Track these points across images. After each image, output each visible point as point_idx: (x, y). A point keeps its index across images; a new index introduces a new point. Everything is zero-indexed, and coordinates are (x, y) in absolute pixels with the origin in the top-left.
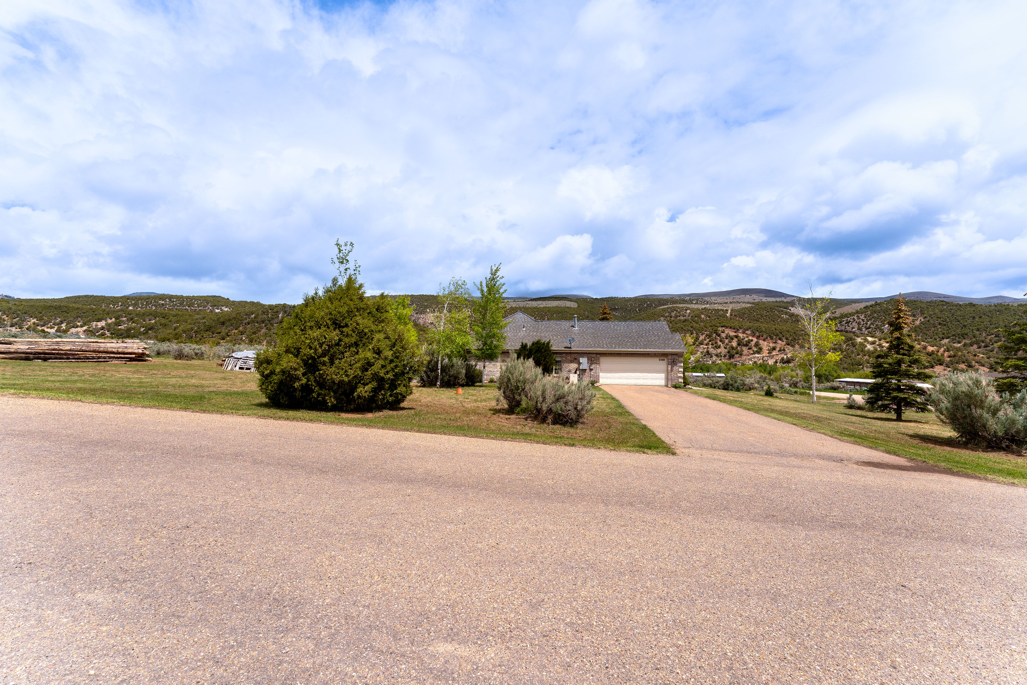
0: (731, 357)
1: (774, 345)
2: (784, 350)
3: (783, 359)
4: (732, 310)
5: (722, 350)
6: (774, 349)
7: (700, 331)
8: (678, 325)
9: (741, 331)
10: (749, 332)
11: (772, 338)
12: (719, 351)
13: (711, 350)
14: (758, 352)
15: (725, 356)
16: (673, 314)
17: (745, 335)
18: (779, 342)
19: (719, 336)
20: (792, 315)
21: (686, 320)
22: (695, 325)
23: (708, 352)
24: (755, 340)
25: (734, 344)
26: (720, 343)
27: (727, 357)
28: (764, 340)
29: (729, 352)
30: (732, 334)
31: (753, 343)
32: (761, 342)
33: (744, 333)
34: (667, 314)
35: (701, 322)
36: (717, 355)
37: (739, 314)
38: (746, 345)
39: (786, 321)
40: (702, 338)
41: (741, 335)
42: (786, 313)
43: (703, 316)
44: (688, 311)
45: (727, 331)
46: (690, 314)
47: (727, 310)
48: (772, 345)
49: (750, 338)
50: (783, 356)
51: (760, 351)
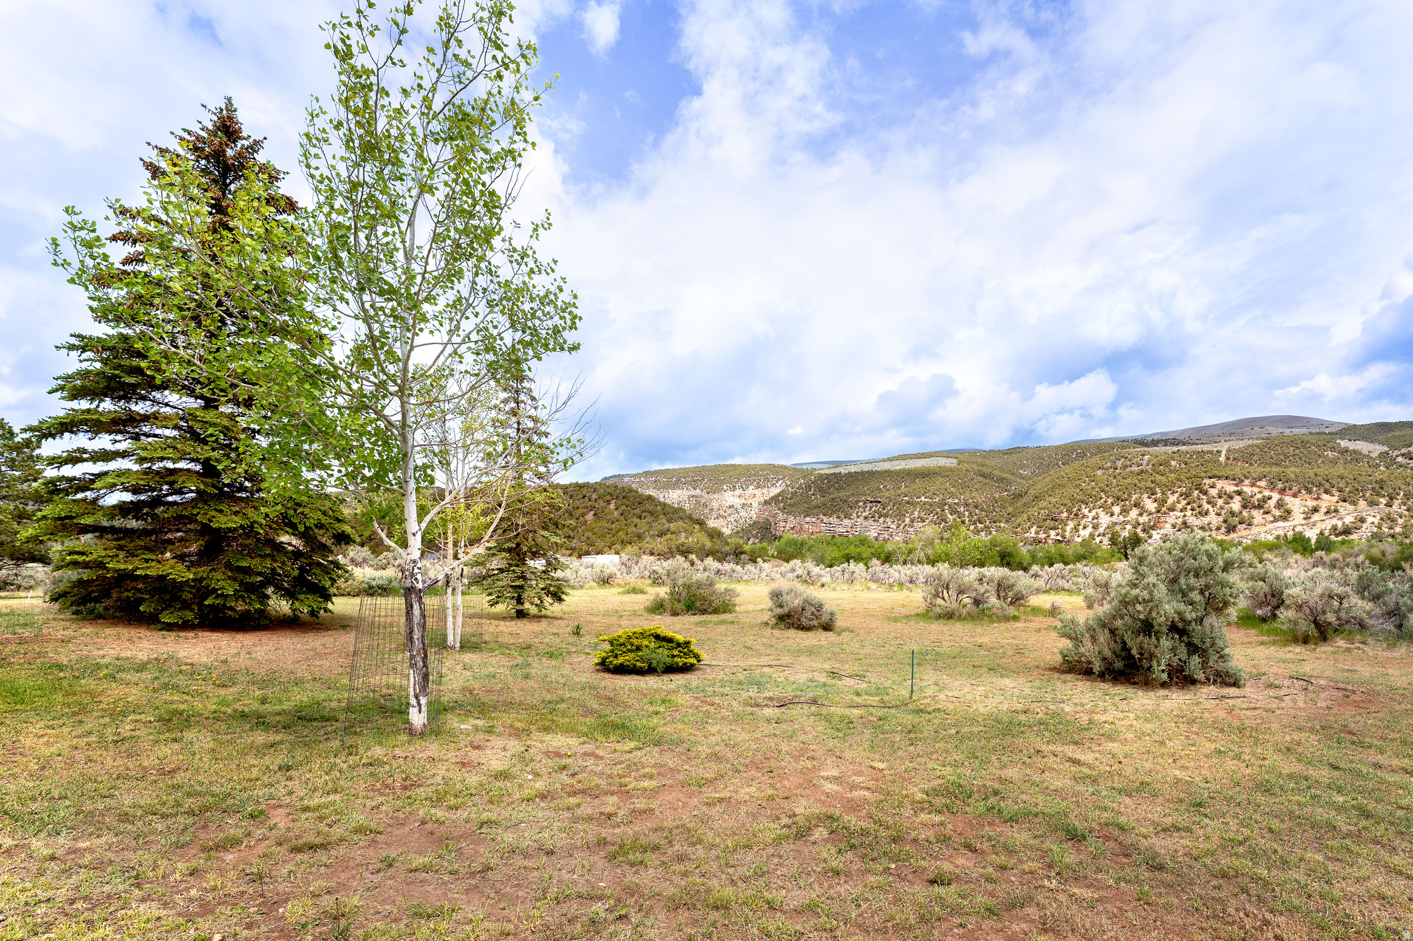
0: (1231, 529)
1: (1315, 503)
2: (1336, 511)
3: (1334, 528)
4: (1229, 451)
5: (1213, 519)
6: (1316, 510)
7: (1169, 487)
8: (1128, 481)
9: (1247, 482)
10: (1263, 483)
11: (1309, 491)
12: (1206, 520)
13: (1192, 520)
14: (1284, 519)
15: (1218, 529)
16: (1119, 464)
17: (1256, 490)
18: (1325, 496)
19: (1205, 493)
20: (1346, 451)
21: (1142, 471)
22: (1158, 477)
23: (1185, 523)
24: (1276, 496)
25: (1236, 505)
26: (1206, 506)
27: (1223, 530)
28: (1295, 496)
29: (1225, 521)
30: (1230, 488)
31: (1272, 503)
32: (1288, 499)
33: (1253, 485)
34: (1109, 464)
35: (1171, 472)
36: (1202, 528)
37: (1246, 456)
38: (1260, 507)
39: (1334, 462)
40: (1172, 499)
41: (1248, 490)
42: (1333, 449)
43: (1173, 463)
44: (1146, 457)
45: (1220, 484)
46: (1149, 461)
47: (1219, 452)
48: (1311, 503)
49: (1267, 493)
50: (1334, 521)
51: (1287, 515)
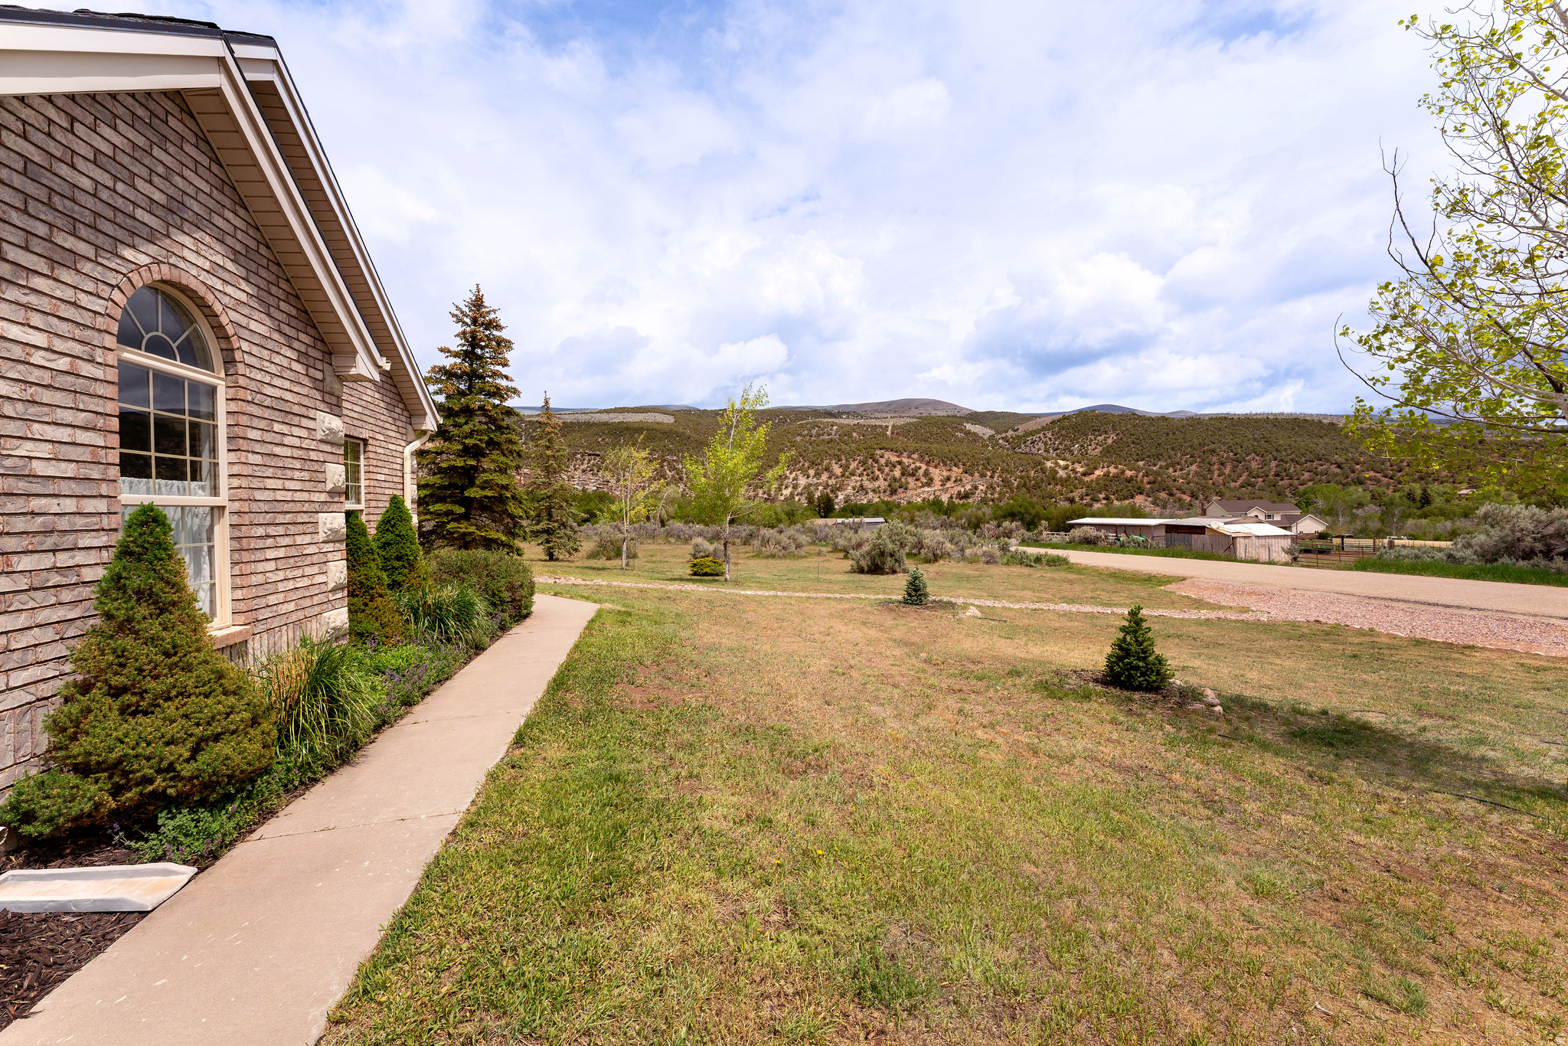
0: (894, 492)
1: (948, 474)
2: (961, 480)
3: (959, 493)
4: (893, 426)
5: (882, 483)
6: (948, 479)
7: (851, 456)
8: (821, 448)
9: (905, 454)
10: (915, 456)
11: (945, 465)
12: (877, 484)
13: (866, 484)
14: (929, 485)
15: (885, 491)
16: (814, 432)
17: (911, 461)
18: (954, 469)
19: (877, 462)
20: (969, 433)
21: (831, 440)
22: (843, 446)
23: (862, 486)
24: (924, 467)
25: (897, 473)
26: (877, 473)
27: (888, 493)
28: (936, 467)
29: (890, 486)
30: (894, 459)
31: (921, 472)
32: (932, 470)
33: (909, 457)
34: (806, 432)
35: (853, 442)
36: (874, 491)
37: (902, 431)
38: (913, 475)
39: (961, 441)
40: (853, 465)
41: (905, 460)
42: (961, 431)
43: (855, 434)
44: (835, 428)
45: (887, 455)
46: (837, 431)
47: (887, 427)
48: (946, 474)
49: (918, 464)
50: (959, 488)
51: (930, 482)
